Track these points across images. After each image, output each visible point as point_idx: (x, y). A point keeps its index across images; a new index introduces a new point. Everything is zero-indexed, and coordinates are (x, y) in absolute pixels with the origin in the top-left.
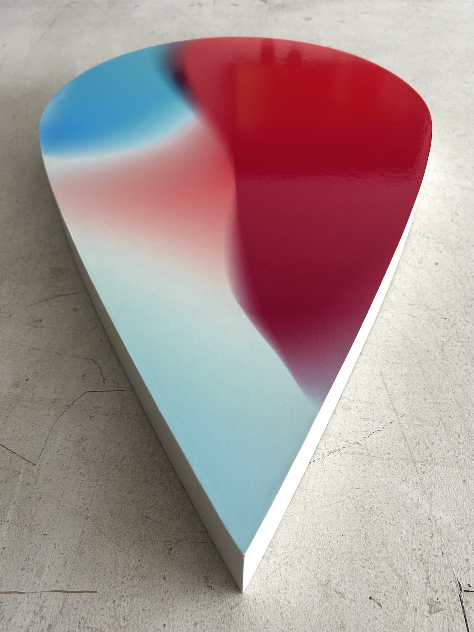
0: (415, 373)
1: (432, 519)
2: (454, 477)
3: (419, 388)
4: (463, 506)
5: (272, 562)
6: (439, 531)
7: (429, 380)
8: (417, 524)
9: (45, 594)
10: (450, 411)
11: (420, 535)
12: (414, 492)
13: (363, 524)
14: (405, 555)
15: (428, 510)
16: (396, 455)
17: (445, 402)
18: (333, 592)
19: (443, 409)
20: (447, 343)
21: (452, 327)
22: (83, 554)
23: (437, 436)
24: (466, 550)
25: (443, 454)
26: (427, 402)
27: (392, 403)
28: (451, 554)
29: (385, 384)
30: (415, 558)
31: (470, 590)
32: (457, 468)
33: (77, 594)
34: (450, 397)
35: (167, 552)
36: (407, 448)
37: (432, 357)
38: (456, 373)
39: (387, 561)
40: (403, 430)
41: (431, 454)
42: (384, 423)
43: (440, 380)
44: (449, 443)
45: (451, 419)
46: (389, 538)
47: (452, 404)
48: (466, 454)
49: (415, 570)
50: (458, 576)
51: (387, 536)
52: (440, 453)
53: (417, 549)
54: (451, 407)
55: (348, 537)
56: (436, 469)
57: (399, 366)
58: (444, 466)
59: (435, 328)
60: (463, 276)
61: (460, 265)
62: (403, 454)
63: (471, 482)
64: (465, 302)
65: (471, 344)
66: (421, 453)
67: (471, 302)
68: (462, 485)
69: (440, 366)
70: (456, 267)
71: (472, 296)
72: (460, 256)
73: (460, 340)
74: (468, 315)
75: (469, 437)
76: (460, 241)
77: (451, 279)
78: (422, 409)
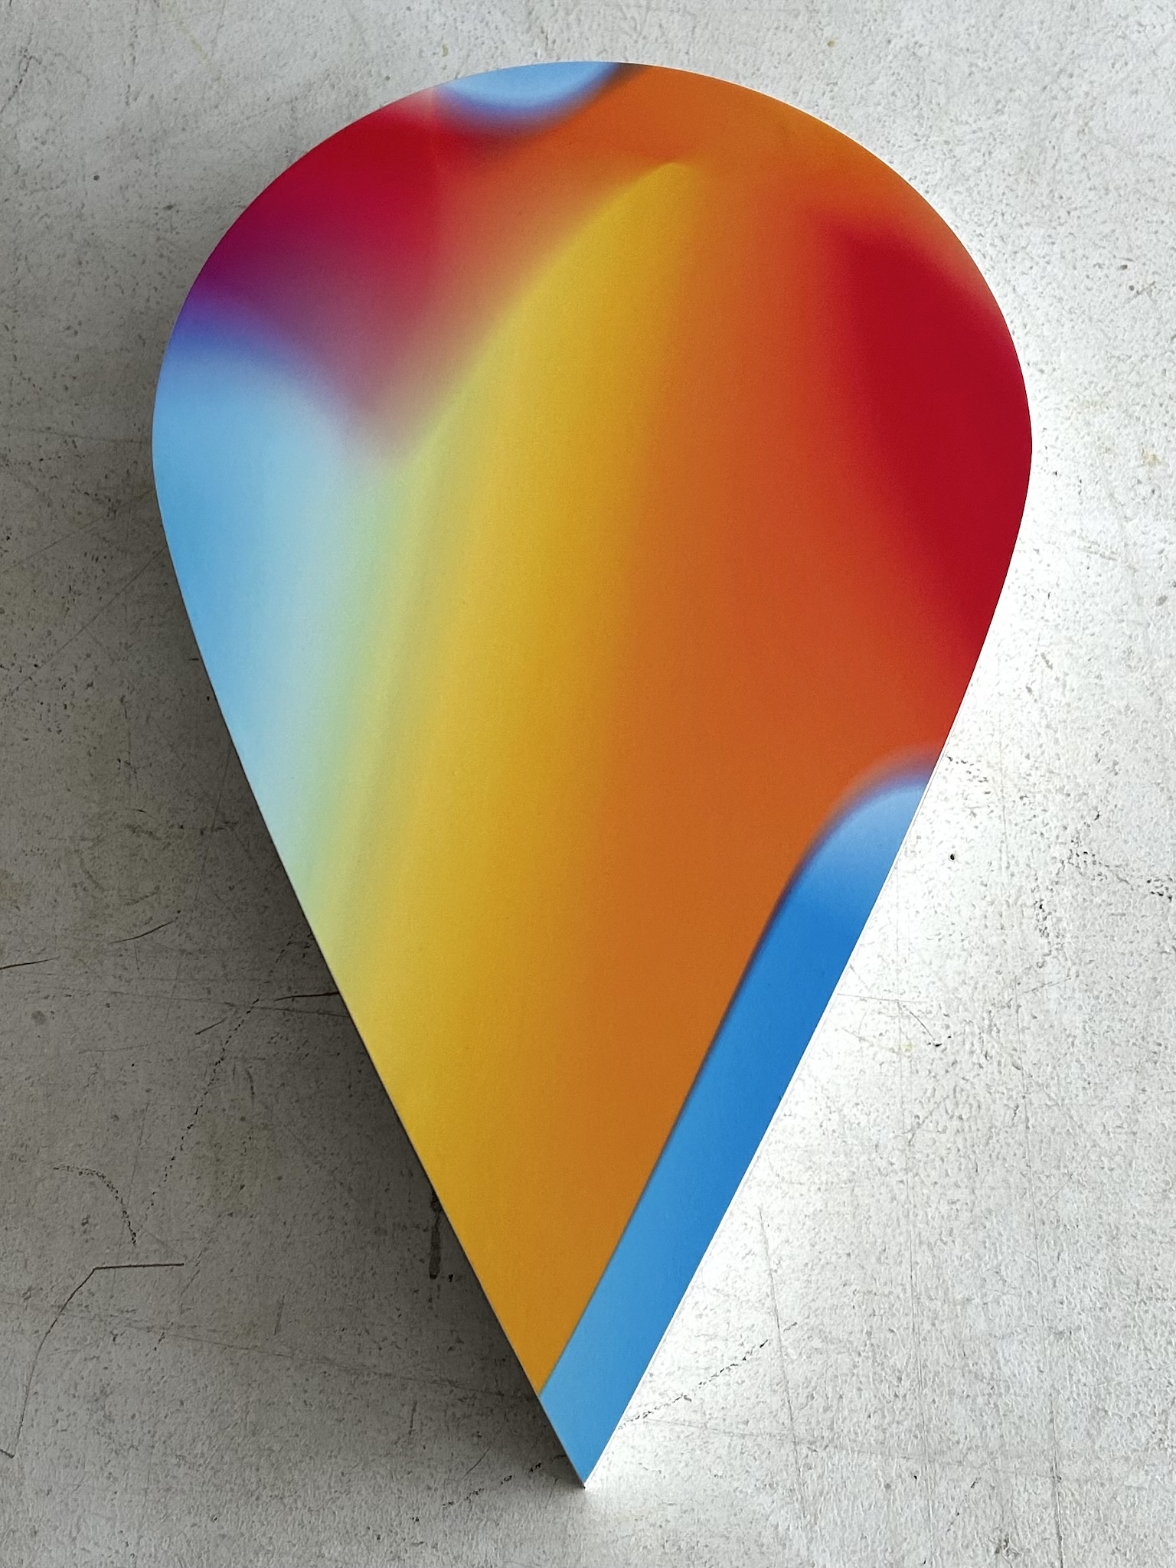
0: (837, 1209)
2: (869, 1476)
3: (837, 1254)
4: (873, 1542)
7: (864, 1226)
10: (893, 1315)
12: (783, 1512)
15: (804, 1552)
16: (761, 1426)
17: (886, 1290)
19: (880, 1309)
20: (927, 1121)
21: (947, 1071)
23: (854, 1378)
25: (858, 1423)
26: (849, 1290)
27: (772, 1295)
29: (766, 1243)
32: (880, 1456)
34: (900, 1278)
36: (786, 1410)
37: (883, 1164)
38: (929, 1210)
40: (785, 1365)
41: (833, 1423)
42: (748, 1347)
43: (889, 1230)
44: (876, 1396)
45: (890, 1335)
47: (901, 1296)
48: (905, 1423)
52: (851, 1420)
54: (897, 1305)
56: (836, 1460)
57: (804, 1190)
58: (853, 1453)
59: (906, 1074)
60: (1011, 901)
61: (1012, 862)
62: (774, 1423)
63: (901, 1488)
64: (996, 992)
65: (980, 1126)
66: (813, 1421)
67: (1010, 990)
68: (880, 1495)
69: (896, 1191)
70: (1000, 868)
71: (1019, 971)
72: (1018, 828)
73: (957, 1114)
74: (994, 1034)
75: (920, 1382)
76: (1033, 773)
77: (978, 913)
78: (834, 1308)
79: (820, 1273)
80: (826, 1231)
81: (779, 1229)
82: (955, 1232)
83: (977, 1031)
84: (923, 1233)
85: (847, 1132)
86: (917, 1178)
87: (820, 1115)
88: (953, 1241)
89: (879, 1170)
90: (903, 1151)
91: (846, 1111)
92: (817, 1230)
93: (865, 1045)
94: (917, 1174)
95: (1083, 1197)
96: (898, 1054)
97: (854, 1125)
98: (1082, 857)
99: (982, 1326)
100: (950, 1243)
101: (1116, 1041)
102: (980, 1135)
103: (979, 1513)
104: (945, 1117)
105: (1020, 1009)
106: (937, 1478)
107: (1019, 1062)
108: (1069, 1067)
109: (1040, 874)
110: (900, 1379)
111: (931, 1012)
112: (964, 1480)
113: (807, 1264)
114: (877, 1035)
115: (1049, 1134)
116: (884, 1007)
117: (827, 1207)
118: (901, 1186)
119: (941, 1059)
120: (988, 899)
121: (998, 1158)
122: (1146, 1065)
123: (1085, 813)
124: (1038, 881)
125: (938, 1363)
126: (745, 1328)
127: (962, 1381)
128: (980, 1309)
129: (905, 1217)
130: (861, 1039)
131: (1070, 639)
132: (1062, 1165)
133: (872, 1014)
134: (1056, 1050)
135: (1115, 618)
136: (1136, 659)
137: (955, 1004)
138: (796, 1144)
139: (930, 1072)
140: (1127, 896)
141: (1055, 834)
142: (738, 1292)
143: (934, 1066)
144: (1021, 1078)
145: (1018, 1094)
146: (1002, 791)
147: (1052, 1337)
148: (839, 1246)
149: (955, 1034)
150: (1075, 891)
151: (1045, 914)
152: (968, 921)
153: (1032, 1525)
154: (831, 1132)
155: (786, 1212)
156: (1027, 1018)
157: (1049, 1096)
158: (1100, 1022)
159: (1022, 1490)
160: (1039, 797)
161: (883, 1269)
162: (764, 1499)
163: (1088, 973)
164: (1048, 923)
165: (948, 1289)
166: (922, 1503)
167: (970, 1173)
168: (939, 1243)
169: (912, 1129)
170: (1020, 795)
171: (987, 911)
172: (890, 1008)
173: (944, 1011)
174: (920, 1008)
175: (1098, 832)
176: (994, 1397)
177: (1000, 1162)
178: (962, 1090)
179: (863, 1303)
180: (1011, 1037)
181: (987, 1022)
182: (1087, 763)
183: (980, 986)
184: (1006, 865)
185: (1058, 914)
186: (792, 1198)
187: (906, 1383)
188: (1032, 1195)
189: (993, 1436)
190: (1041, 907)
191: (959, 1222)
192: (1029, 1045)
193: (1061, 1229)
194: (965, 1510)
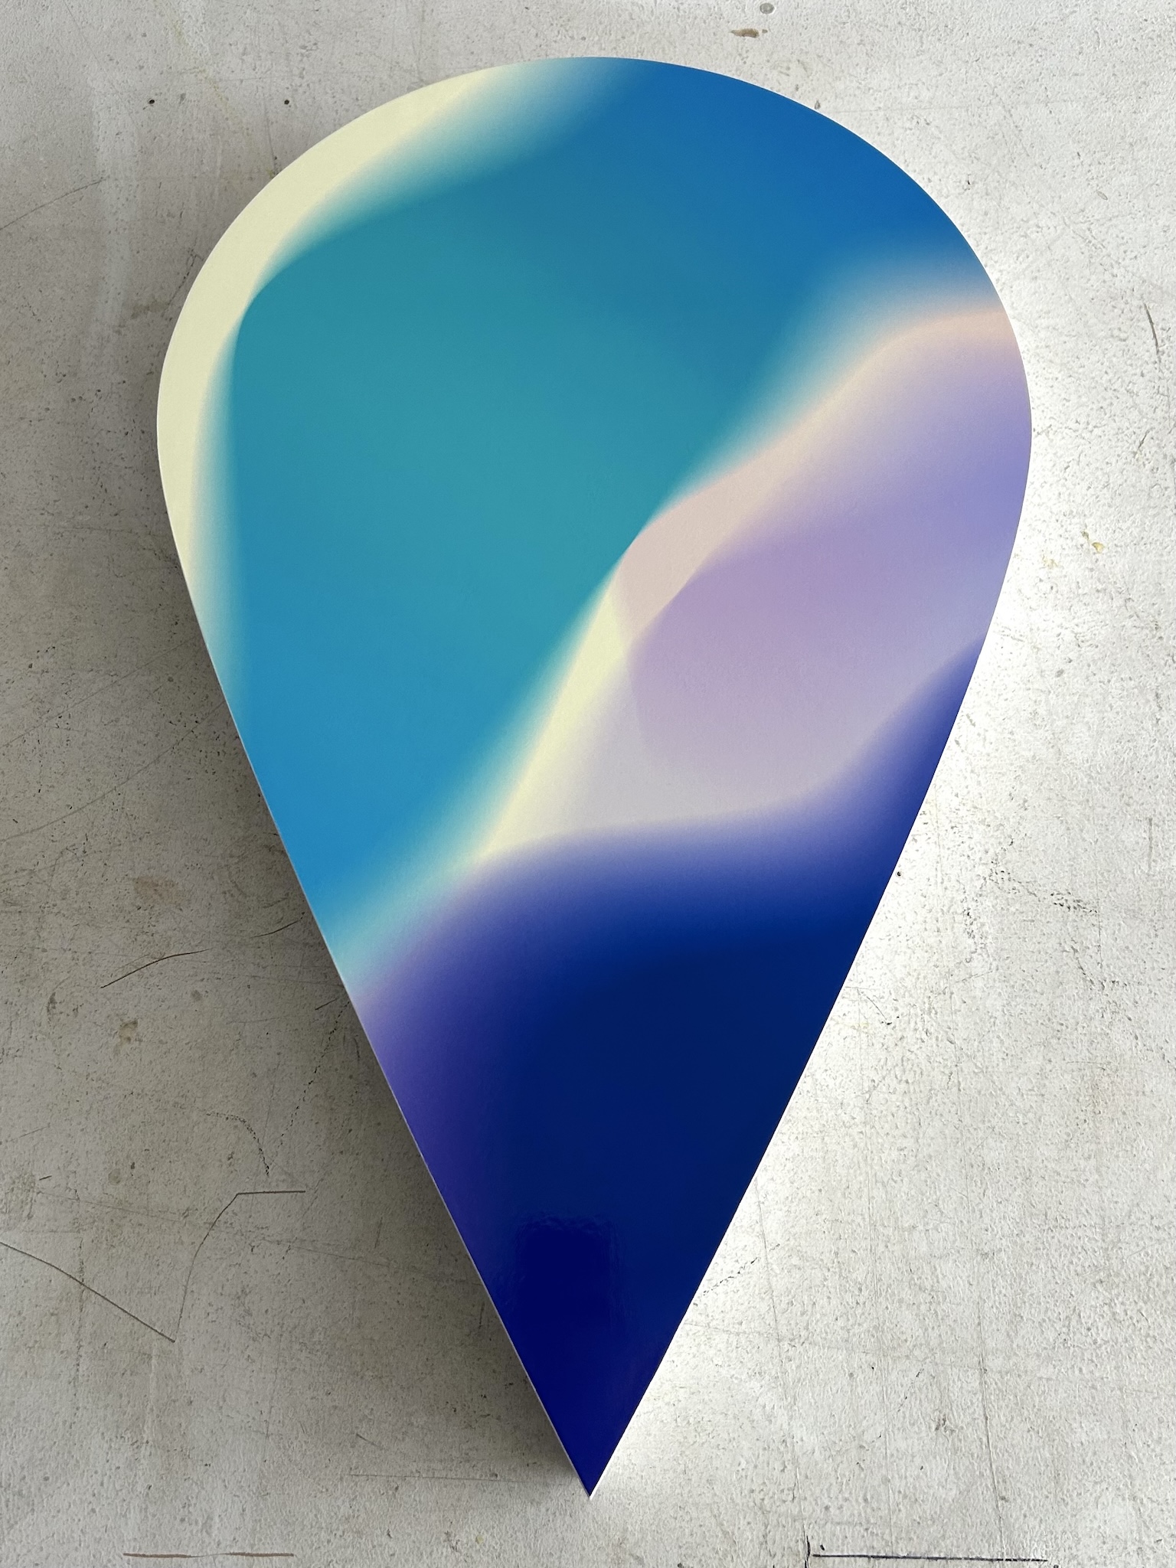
0: (811, 1154)
1: (789, 1440)
2: (837, 1367)
3: (811, 1189)
4: (840, 1420)
5: (543, 1510)
6: (795, 1462)
7: (832, 1168)
8: (765, 1449)
9: (220, 1558)
10: (855, 1239)
11: (766, 1468)
12: (769, 1394)
13: (683, 1449)
14: (738, 1501)
15: (785, 1426)
16: (752, 1326)
17: (850, 1219)
18: (627, 1556)
19: (845, 1233)
20: (881, 1084)
22: (268, 1497)
23: (825, 1289)
24: (828, 1491)
25: (828, 1325)
26: (821, 1219)
27: (760, 1222)
28: (805, 1498)
30: (752, 1504)
31: (822, 1553)
32: (845, 1352)
33: (265, 1558)
34: (860, 1209)
35: (390, 1493)
36: (771, 1313)
37: (846, 1118)
38: (882, 1155)
39: (711, 1508)
40: (771, 1278)
41: (808, 1324)
42: (742, 1263)
43: (852, 1171)
44: (841, 1304)
45: (852, 1255)
46: (719, 1472)
47: (862, 1224)
48: (865, 1325)
49: (749, 1523)
50: (809, 1533)
51: (717, 1468)
52: (822, 1322)
53: (758, 1490)
54: (859, 1230)
55: (658, 1470)
56: (810, 1353)
58: (824, 1348)
59: (864, 1046)
60: (945, 909)
61: (946, 879)
62: (763, 1324)
63: (861, 1377)
64: (933, 982)
65: (922, 1089)
66: (792, 1322)
67: (945, 981)
68: (845, 1382)
69: (857, 1139)
70: (936, 883)
71: (952, 965)
72: (950, 852)
73: (904, 1079)
74: (933, 1015)
75: (876, 1292)
76: (961, 807)
77: (920, 919)
78: (809, 1233)
82: (903, 1172)
83: (920, 1013)
95: (1003, 1145)
98: (1000, 875)
99: (924, 1248)
101: (1028, 1021)
103: (923, 1397)
106: (890, 1368)
108: (991, 1042)
109: (967, 888)
110: (860, 1290)
112: (910, 1370)
115: (976, 1095)
122: (1051, 1041)
123: (1002, 840)
124: (966, 895)
125: (890, 1278)
127: (909, 1292)
128: (923, 1234)
131: (989, 702)
134: (981, 1028)
135: (1023, 686)
136: (1040, 719)
137: (902, 991)
140: (1035, 906)
141: (978, 855)
145: (952, 1062)
147: (979, 1257)
150: (995, 902)
151: (972, 920)
153: (964, 1407)
156: (958, 1003)
157: (976, 1065)
158: (1016, 1006)
159: (956, 1380)
160: (966, 828)
162: (755, 1384)
163: (1005, 968)
164: (974, 927)
165: (898, 1218)
166: (878, 1389)
170: (950, 825)
174: (874, 994)
175: (1013, 855)
176: (934, 1304)
177: (938, 1117)
180: (946, 1018)
182: (1003, 801)
185: (981, 920)
187: (865, 1293)
189: (933, 1334)
192: (960, 1025)
193: (986, 1171)
194: (912, 1394)
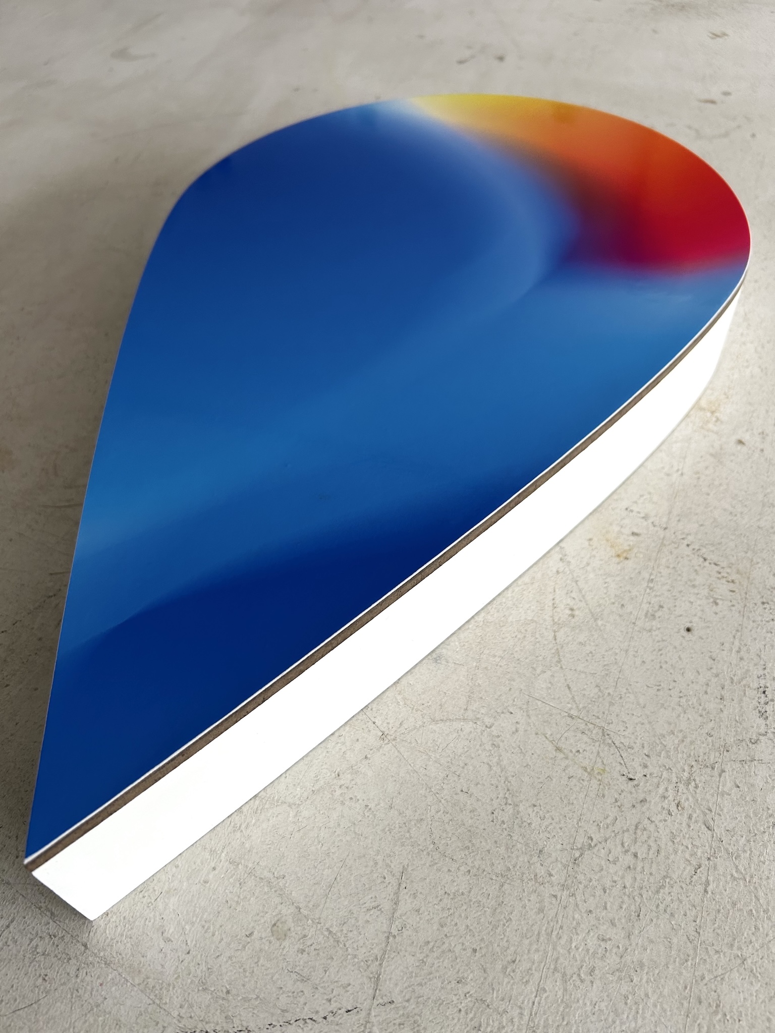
79: (438, 958)
80: (460, 916)
81: (415, 896)
84: (561, 960)
85: (516, 827)
86: (571, 900)
87: (495, 803)
88: (592, 982)
89: (536, 875)
90: (565, 866)
91: (521, 808)
92: (451, 911)
93: (562, 756)
94: (573, 895)
96: (589, 773)
97: (525, 824)
100: (588, 983)
102: (652, 880)
104: (619, 848)
105: (724, 774)
107: (712, 823)
111: (632, 748)
113: (428, 942)
114: (574, 751)
116: (589, 730)
117: (470, 892)
118: (554, 899)
119: (631, 793)
120: (714, 671)
121: (665, 911)
126: (340, 983)
129: (547, 934)
130: (558, 749)
132: (736, 944)
133: (574, 731)
138: (462, 821)
139: (616, 801)
142: (350, 942)
143: (622, 796)
144: (710, 839)
146: (746, 593)
148: (468, 937)
149: (651, 774)
152: (690, 683)
154: (500, 822)
155: (428, 880)
161: (506, 980)
167: (631, 915)
168: (575, 977)
169: (581, 848)
171: (710, 680)
172: (594, 732)
173: (646, 752)
178: (645, 829)
179: (471, 1010)
181: (686, 774)
183: (688, 740)
184: (737, 649)
186: (439, 870)
188: (694, 966)
190: (764, 692)
191: (605, 964)
